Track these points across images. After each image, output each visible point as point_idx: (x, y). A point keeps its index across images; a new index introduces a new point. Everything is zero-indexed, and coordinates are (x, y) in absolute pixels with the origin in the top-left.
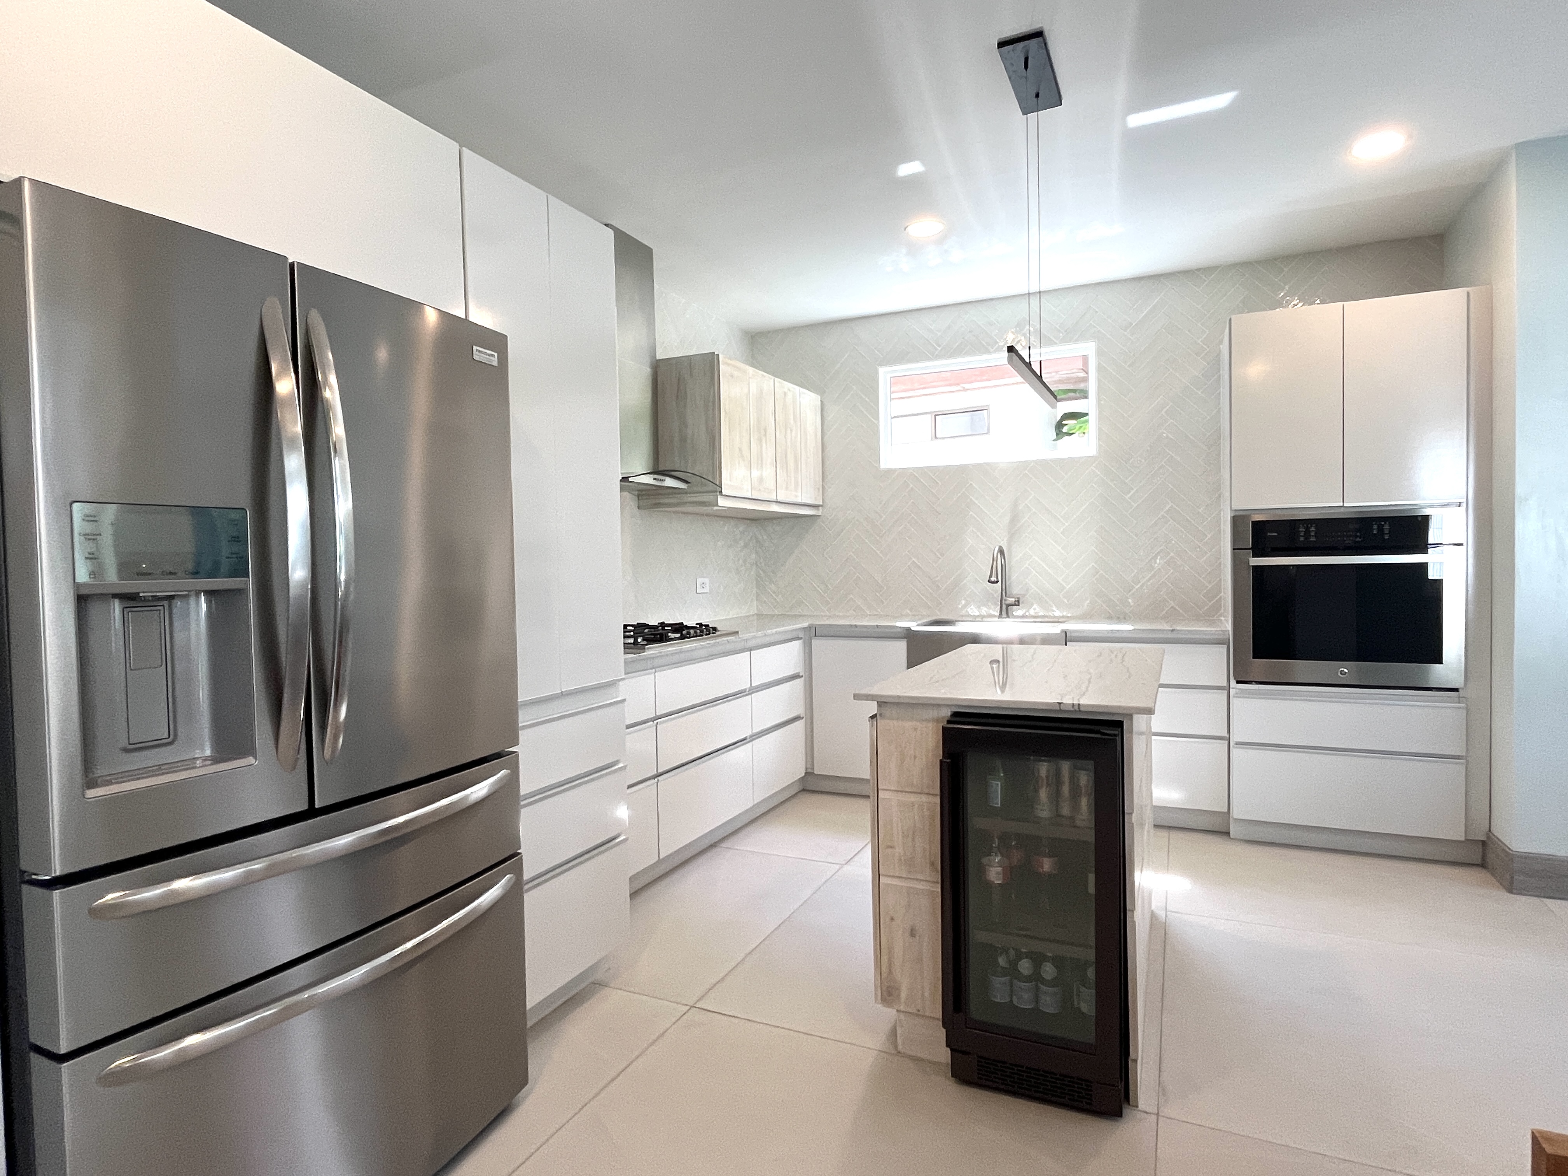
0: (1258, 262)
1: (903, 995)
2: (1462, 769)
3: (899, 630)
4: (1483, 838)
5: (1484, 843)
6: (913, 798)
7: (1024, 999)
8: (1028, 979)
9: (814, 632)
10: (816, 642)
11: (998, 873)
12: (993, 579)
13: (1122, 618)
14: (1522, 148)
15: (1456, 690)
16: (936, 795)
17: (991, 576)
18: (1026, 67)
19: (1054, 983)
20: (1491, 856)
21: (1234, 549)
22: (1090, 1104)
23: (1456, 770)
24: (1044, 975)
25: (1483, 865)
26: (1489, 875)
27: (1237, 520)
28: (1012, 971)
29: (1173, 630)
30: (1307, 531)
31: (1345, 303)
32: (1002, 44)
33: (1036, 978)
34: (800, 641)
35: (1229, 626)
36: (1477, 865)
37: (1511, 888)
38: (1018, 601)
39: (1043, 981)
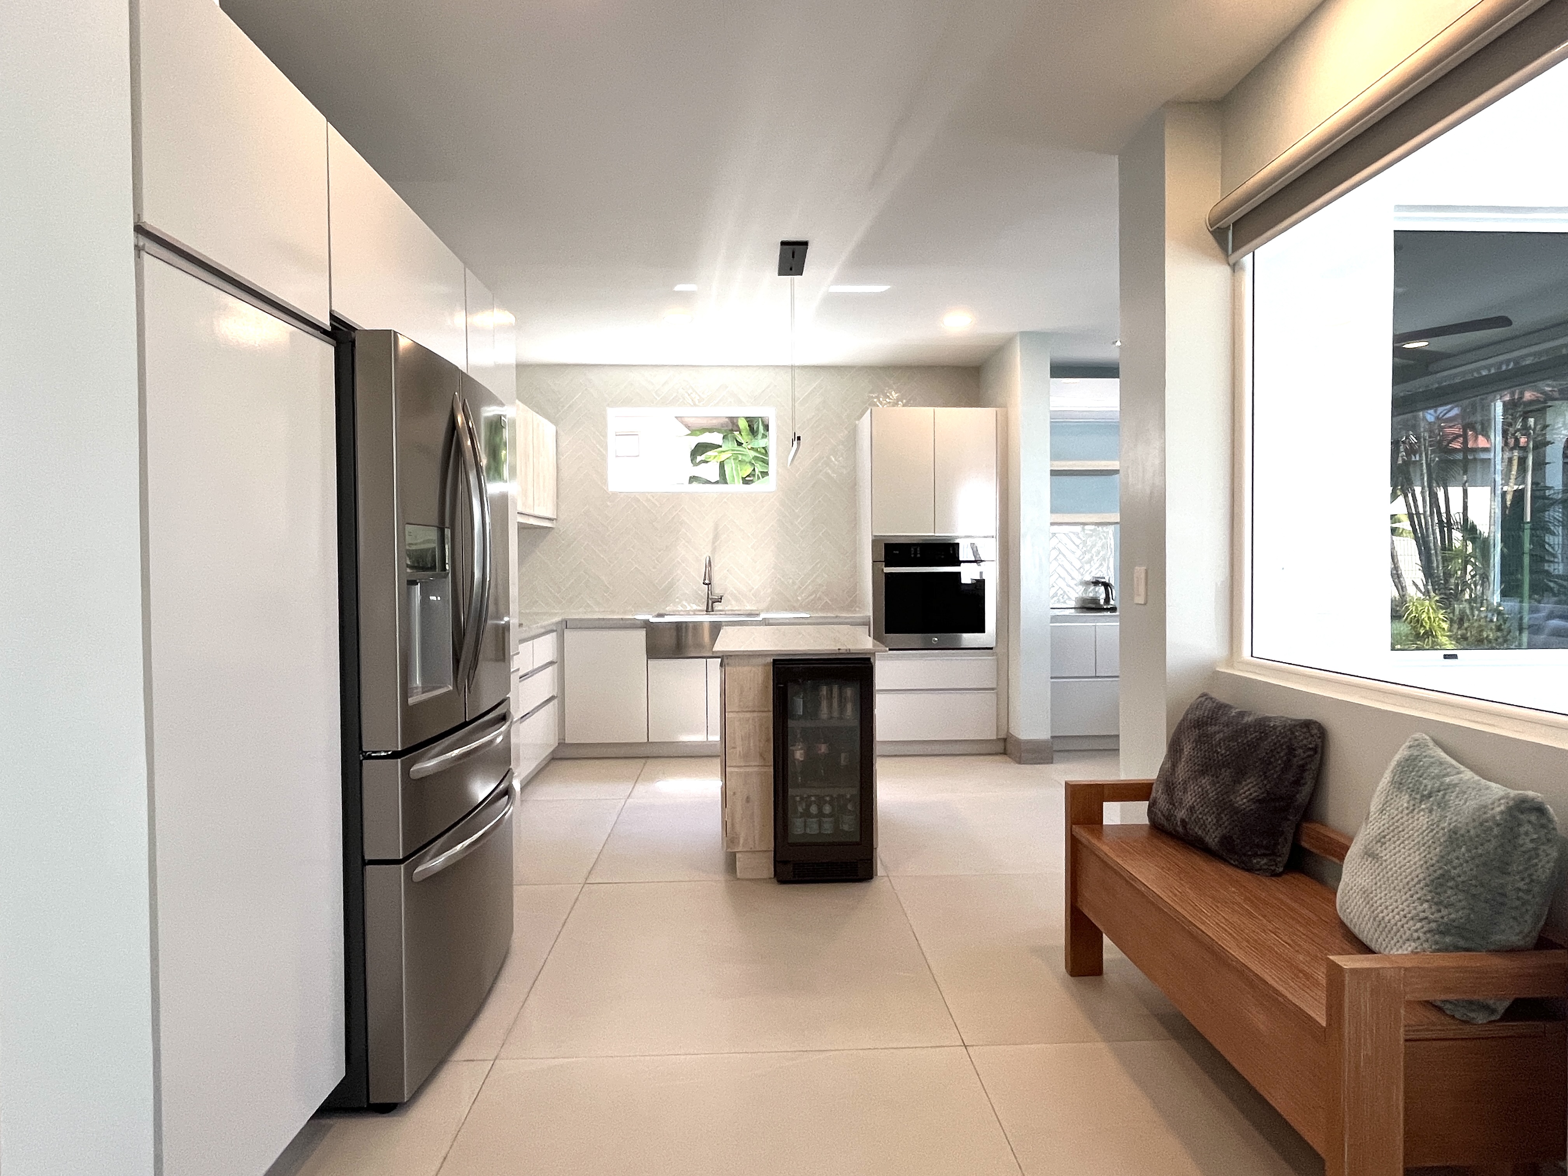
0: (880, 368)
1: (741, 841)
2: (994, 696)
3: (639, 622)
4: (1005, 737)
5: (1005, 740)
6: (748, 715)
7: (813, 828)
8: (816, 816)
9: (566, 624)
10: (568, 634)
11: (801, 754)
12: (707, 581)
13: (793, 609)
14: (1023, 334)
15: (991, 649)
16: (769, 711)
17: (705, 580)
18: (793, 257)
19: (831, 815)
20: (1009, 747)
21: (874, 561)
22: (857, 876)
23: (990, 696)
24: (825, 812)
25: (1005, 753)
26: (1008, 759)
27: (876, 541)
28: (807, 814)
29: (837, 617)
30: (916, 550)
31: (936, 408)
32: (783, 243)
33: (821, 814)
34: (554, 634)
35: (870, 613)
36: (1001, 754)
37: (1020, 761)
38: (721, 599)
39: (824, 816)
